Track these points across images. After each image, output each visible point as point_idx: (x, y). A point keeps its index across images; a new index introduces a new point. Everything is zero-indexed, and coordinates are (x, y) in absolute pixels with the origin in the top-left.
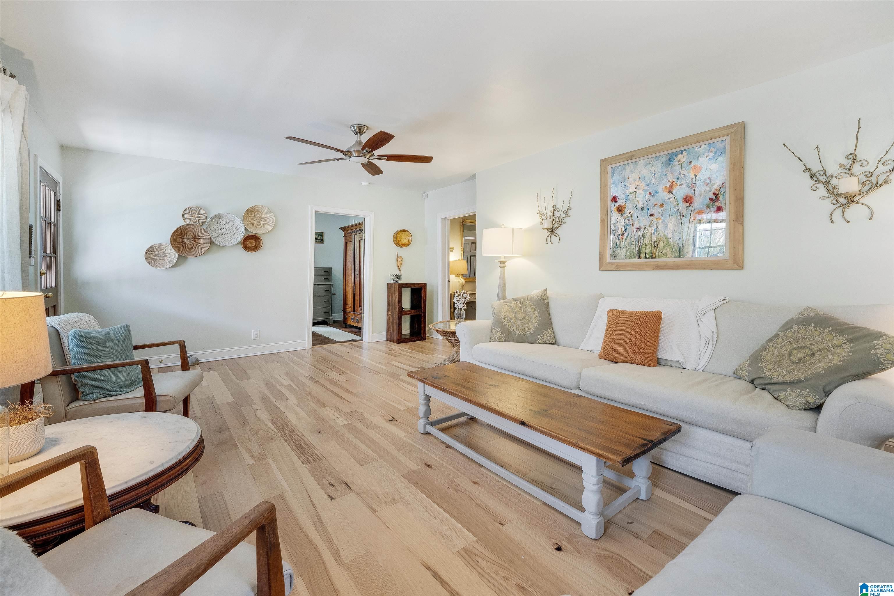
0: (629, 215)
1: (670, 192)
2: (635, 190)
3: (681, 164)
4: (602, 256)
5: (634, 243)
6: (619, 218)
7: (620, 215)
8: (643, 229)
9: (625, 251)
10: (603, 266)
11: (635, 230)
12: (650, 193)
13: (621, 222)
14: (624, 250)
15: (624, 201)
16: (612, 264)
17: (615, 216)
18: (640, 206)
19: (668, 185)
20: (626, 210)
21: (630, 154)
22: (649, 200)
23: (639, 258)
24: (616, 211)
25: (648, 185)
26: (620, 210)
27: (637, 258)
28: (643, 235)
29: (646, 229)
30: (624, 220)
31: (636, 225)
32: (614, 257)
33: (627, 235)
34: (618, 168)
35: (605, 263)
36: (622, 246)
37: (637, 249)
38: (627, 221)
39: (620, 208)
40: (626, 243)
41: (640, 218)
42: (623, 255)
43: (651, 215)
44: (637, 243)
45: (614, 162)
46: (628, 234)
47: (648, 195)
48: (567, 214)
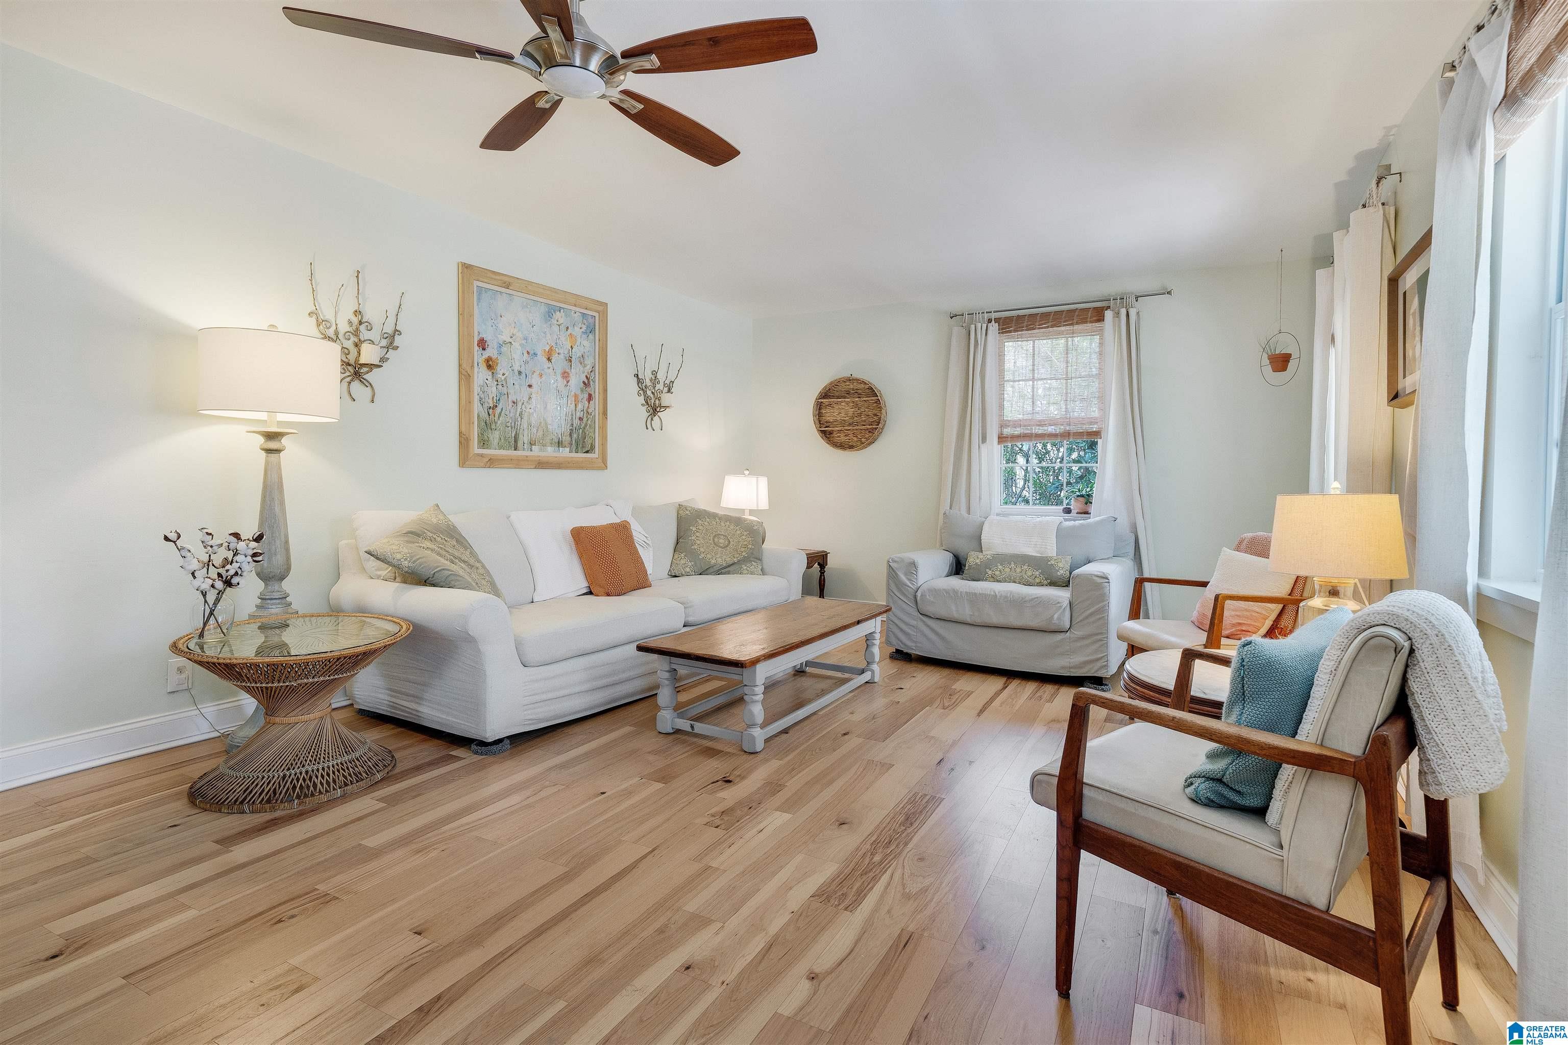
0: (503, 378)
1: (549, 359)
2: (511, 340)
3: (559, 325)
4: (464, 442)
5: (509, 424)
6: (490, 378)
7: (490, 373)
8: (520, 404)
9: (498, 436)
10: (465, 460)
11: (511, 404)
12: (528, 353)
13: (491, 387)
14: (496, 434)
15: (495, 352)
16: (482, 456)
17: (481, 375)
18: (516, 368)
19: (547, 349)
20: (499, 368)
21: (506, 279)
22: (526, 362)
23: (515, 450)
24: (485, 365)
25: (526, 339)
26: (490, 365)
27: (513, 449)
28: (521, 414)
29: (524, 406)
30: (496, 383)
31: (512, 397)
32: (482, 444)
33: (500, 410)
34: (486, 292)
35: (471, 455)
36: (493, 427)
37: (513, 435)
38: (500, 387)
39: (490, 363)
40: (499, 422)
41: (517, 386)
42: (496, 441)
43: (530, 386)
44: (513, 424)
45: (485, 280)
46: (502, 410)
47: (526, 354)
48: (391, 341)
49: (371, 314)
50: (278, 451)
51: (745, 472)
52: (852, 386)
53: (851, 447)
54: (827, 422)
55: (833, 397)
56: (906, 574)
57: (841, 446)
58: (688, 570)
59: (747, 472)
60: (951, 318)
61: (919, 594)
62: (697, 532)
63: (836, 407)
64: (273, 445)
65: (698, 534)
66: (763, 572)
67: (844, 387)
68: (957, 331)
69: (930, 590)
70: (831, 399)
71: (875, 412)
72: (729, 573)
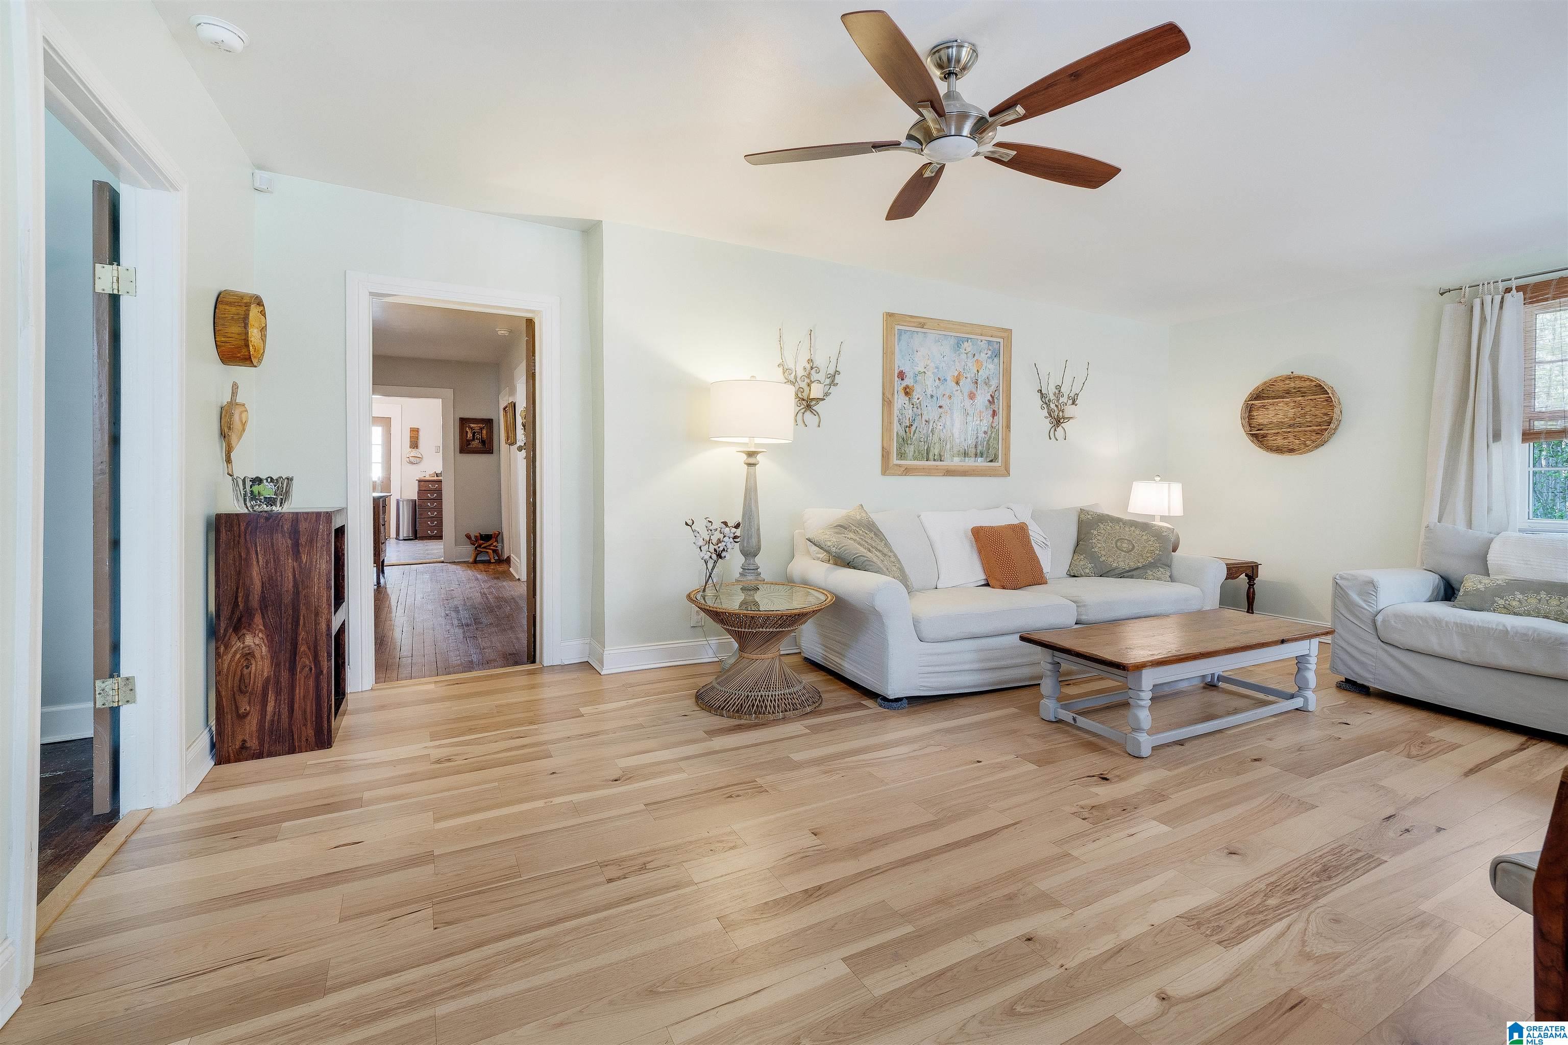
0: (918, 401)
1: (957, 383)
2: (925, 370)
3: (967, 353)
4: (885, 455)
5: (922, 440)
6: (907, 402)
7: (907, 398)
8: (932, 423)
9: (913, 450)
10: (886, 468)
11: (924, 422)
12: (939, 379)
13: (908, 409)
14: (912, 448)
15: (912, 381)
16: (900, 466)
17: (900, 400)
18: (929, 392)
19: (956, 374)
20: (914, 393)
21: (922, 321)
22: (937, 387)
23: (927, 460)
24: (903, 392)
25: (937, 368)
26: (907, 392)
27: (926, 459)
28: (932, 431)
29: (935, 424)
30: (912, 406)
31: (925, 417)
32: (900, 456)
33: (915, 428)
34: (905, 333)
35: (891, 465)
36: (909, 442)
37: (926, 448)
38: (915, 409)
39: (908, 390)
40: (914, 438)
41: (929, 408)
42: (912, 453)
43: (940, 407)
44: (926, 439)
45: (905, 324)
46: (917, 428)
47: (937, 381)
48: (832, 380)
49: (820, 361)
50: (754, 465)
51: (1155, 478)
52: (1292, 385)
53: (1291, 451)
54: (1259, 425)
55: (1268, 398)
56: (1360, 594)
57: (1279, 450)
58: (1087, 571)
59: (1158, 479)
60: (1442, 294)
61: (1379, 618)
62: (1099, 535)
63: (1271, 408)
64: (751, 460)
65: (1099, 538)
66: (1172, 579)
67: (1281, 386)
68: (1450, 309)
69: (1396, 616)
70: (1264, 400)
71: (1323, 411)
72: (1132, 577)
